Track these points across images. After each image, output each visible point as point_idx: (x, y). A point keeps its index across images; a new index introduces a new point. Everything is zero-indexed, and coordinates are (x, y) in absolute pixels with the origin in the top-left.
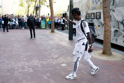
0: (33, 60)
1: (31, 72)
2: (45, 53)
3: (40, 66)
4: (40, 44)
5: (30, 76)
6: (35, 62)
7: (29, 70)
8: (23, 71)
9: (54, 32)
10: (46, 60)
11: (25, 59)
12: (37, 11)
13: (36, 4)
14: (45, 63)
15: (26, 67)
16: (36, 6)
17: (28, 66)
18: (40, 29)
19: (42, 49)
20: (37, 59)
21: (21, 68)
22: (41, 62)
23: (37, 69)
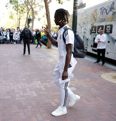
0: (34, 81)
1: (34, 95)
2: (46, 73)
3: (44, 89)
4: (37, 61)
5: (34, 101)
6: (37, 84)
7: (32, 93)
8: (25, 94)
9: (51, 49)
10: (50, 82)
11: (24, 80)
12: (28, 23)
13: (29, 16)
14: (49, 86)
15: (28, 90)
16: (29, 18)
17: (29, 88)
18: (34, 44)
19: (42, 68)
20: (38, 80)
21: (22, 91)
22: (45, 84)
23: (41, 93)
